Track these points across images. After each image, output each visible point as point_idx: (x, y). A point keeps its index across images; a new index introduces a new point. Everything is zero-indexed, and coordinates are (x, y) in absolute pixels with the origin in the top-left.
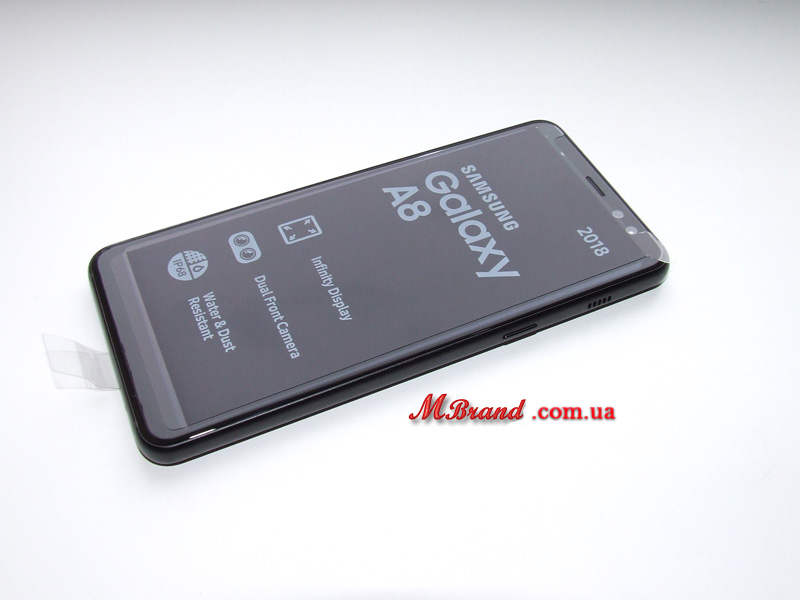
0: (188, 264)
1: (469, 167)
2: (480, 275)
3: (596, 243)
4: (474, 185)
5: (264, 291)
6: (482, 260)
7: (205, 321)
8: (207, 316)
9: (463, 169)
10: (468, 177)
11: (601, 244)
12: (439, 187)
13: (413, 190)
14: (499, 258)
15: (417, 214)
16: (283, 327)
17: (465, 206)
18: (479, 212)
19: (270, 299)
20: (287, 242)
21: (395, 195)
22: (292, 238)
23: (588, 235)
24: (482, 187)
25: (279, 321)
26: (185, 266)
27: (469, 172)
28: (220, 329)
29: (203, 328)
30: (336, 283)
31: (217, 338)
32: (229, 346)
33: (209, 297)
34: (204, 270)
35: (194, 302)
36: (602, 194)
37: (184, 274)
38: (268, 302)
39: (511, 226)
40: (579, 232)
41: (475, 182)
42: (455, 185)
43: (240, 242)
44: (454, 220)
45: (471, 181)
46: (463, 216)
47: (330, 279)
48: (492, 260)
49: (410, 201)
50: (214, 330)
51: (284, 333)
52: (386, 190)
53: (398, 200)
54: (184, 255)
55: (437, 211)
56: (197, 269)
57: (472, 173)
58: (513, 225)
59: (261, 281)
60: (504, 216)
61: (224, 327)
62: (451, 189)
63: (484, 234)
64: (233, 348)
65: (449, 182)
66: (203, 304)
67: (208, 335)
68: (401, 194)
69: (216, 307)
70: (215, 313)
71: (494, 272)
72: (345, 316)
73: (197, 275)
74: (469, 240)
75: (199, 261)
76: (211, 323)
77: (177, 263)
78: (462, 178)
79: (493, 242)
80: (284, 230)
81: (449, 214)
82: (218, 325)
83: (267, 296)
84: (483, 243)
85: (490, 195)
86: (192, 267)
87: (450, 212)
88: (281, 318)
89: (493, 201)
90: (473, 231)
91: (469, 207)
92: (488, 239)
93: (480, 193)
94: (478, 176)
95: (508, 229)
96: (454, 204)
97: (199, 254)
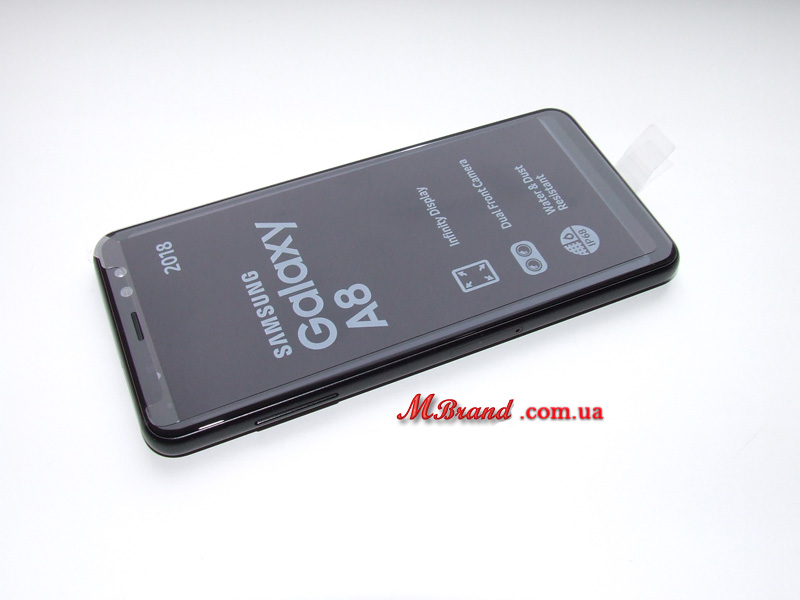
0: (579, 241)
1: (281, 355)
2: (294, 225)
3: (165, 256)
4: (280, 329)
5: (500, 214)
6: (289, 240)
8: (546, 194)
9: (289, 353)
10: (285, 341)
11: (161, 255)
12: (323, 327)
13: (353, 323)
14: (269, 242)
15: (350, 292)
16: (477, 184)
17: (295, 301)
18: (281, 293)
19: (493, 207)
20: (486, 261)
21: (373, 316)
22: (482, 267)
23: (171, 265)
24: (272, 326)
25: (481, 188)
26: (583, 240)
27: (283, 349)
28: (532, 183)
29: (547, 184)
30: (433, 220)
31: (533, 176)
32: (520, 169)
33: (550, 210)
35: (562, 206)
37: (581, 232)
38: (495, 205)
39: (250, 276)
40: (178, 268)
41: (278, 333)
42: (303, 328)
44: (311, 283)
45: (282, 335)
46: (299, 289)
47: (439, 224)
48: (278, 240)
49: (357, 309)
50: (537, 182)
51: (476, 179)
52: (384, 323)
53: (370, 311)
54: (587, 251)
55: (328, 296)
56: (569, 236)
57: (279, 347)
58: (247, 277)
59: (505, 224)
60: (255, 288)
61: (529, 184)
62: (308, 324)
63: (280, 268)
64: (517, 168)
65: (309, 332)
66: (554, 204)
67: (541, 178)
68: (366, 318)
69: (541, 201)
70: (540, 196)
71: (279, 227)
72: (423, 190)
73: (567, 231)
74: (298, 262)
75: (571, 244)
76: (541, 188)
77: (591, 243)
78: (293, 340)
79: (274, 258)
80: (492, 276)
81: (315, 291)
82: (534, 186)
83: (496, 209)
84: (284, 257)
85: (264, 315)
86: (575, 239)
87: (314, 294)
88: (480, 191)
89: (262, 307)
90: (292, 271)
91: (291, 299)
92: (277, 262)
93: (275, 318)
94: (272, 342)
95: (254, 272)
96: (308, 304)
97: (573, 251)
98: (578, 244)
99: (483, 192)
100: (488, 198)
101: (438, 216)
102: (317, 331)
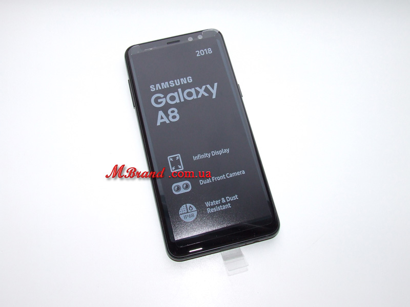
0: (187, 212)
1: (151, 87)
2: (214, 97)
3: (205, 52)
4: (163, 88)
5: (208, 181)
6: (206, 95)
7: (221, 206)
8: (218, 205)
9: (152, 90)
10: (157, 89)
11: (206, 50)
12: (161, 102)
13: (161, 113)
14: (206, 87)
15: (176, 114)
16: (228, 175)
17: (175, 94)
18: (180, 90)
19: (213, 179)
20: (182, 169)
21: (163, 121)
22: (180, 167)
23: (200, 53)
24: (165, 85)
25: (225, 177)
26: (188, 214)
28: (226, 200)
29: (224, 207)
30: (209, 152)
31: (230, 202)
32: (236, 197)
33: (208, 204)
34: (192, 206)
35: (209, 211)
36: (178, 41)
37: (193, 214)
38: (214, 180)
39: (190, 80)
40: (198, 55)
41: (161, 88)
42: (162, 96)
43: (179, 189)
44: (182, 100)
46: (180, 96)
47: (206, 154)
48: (207, 90)
49: (167, 116)
50: (227, 203)
51: (231, 175)
52: (158, 124)
53: (165, 120)
54: (181, 214)
55: (175, 106)
56: (191, 209)
57: (155, 87)
58: (189, 78)
59: (202, 182)
60: (184, 81)
61: (225, 199)
62: (163, 98)
63: (193, 90)
64: (236, 196)
65: (160, 98)
66: (211, 207)
67: (229, 206)
68: (162, 118)
69: (214, 202)
70: (217, 202)
71: (214, 92)
72: (227, 151)
73: (194, 209)
74: (194, 96)
75: (187, 208)
76: (222, 204)
77: (186, 217)
78: (156, 92)
79: (197, 88)
80: (174, 170)
82: (224, 201)
83: (211, 180)
84: (197, 93)
85: (171, 83)
86: (189, 211)
87: (177, 101)
88: (224, 176)
89: (174, 83)
90: (190, 94)
91: (176, 93)
92: (195, 90)
93: (168, 87)
94: (158, 85)
95: (191, 81)
96: (173, 98)
97: (182, 207)
98: (186, 211)
99: (223, 177)
100: (219, 178)
101: (211, 154)
102: (159, 101)
